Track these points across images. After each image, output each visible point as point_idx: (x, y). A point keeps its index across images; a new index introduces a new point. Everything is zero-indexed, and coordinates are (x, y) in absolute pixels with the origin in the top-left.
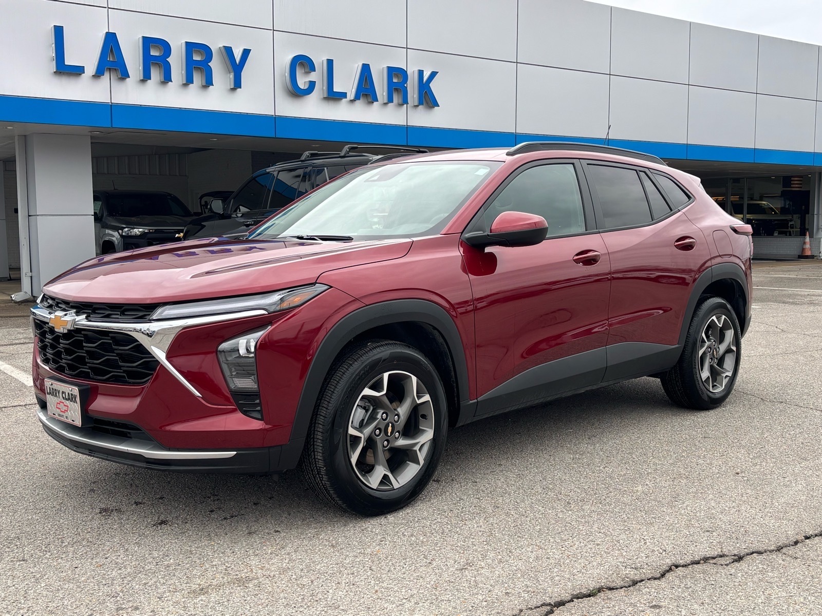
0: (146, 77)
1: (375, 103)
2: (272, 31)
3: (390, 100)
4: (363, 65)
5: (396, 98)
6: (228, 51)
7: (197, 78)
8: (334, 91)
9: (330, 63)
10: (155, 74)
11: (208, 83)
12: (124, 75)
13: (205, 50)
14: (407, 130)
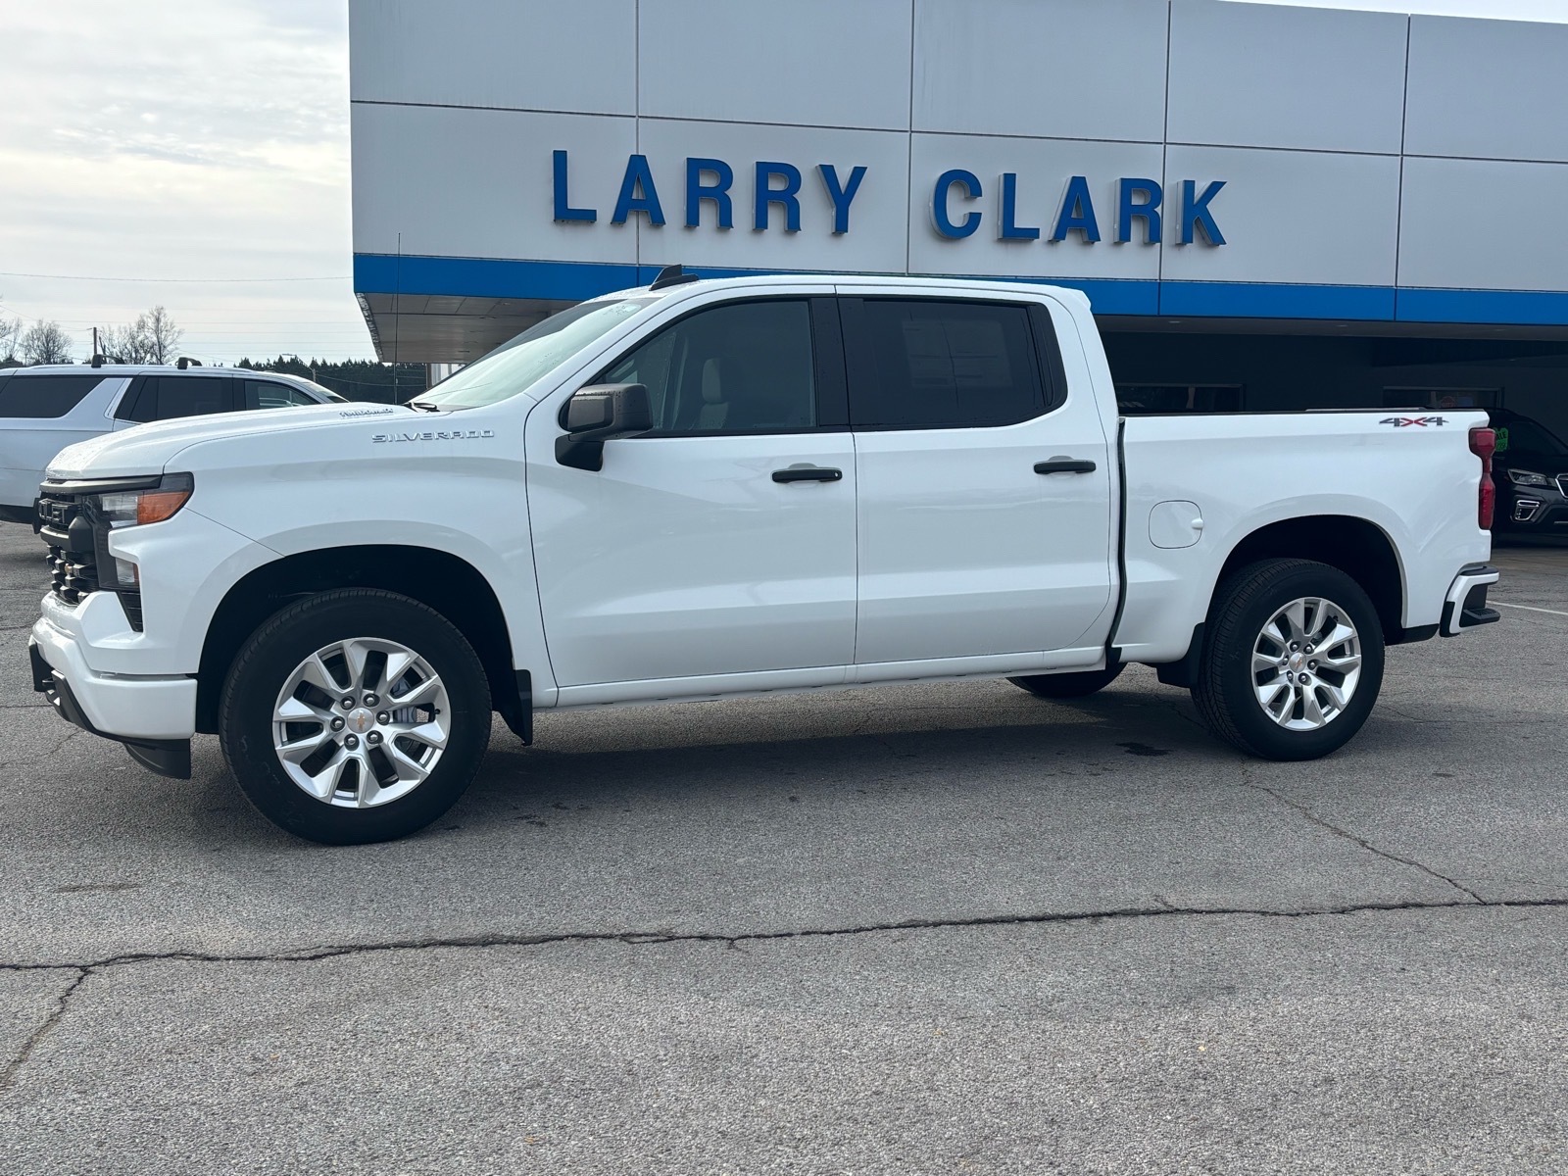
0: (692, 221)
1: (1096, 243)
2: (908, 134)
3: (1124, 236)
4: (1073, 177)
5: (1137, 231)
6: (828, 173)
7: (776, 218)
8: (1017, 225)
9: (1010, 180)
10: (708, 215)
11: (793, 226)
12: (657, 220)
13: (791, 175)
14: (1159, 287)
